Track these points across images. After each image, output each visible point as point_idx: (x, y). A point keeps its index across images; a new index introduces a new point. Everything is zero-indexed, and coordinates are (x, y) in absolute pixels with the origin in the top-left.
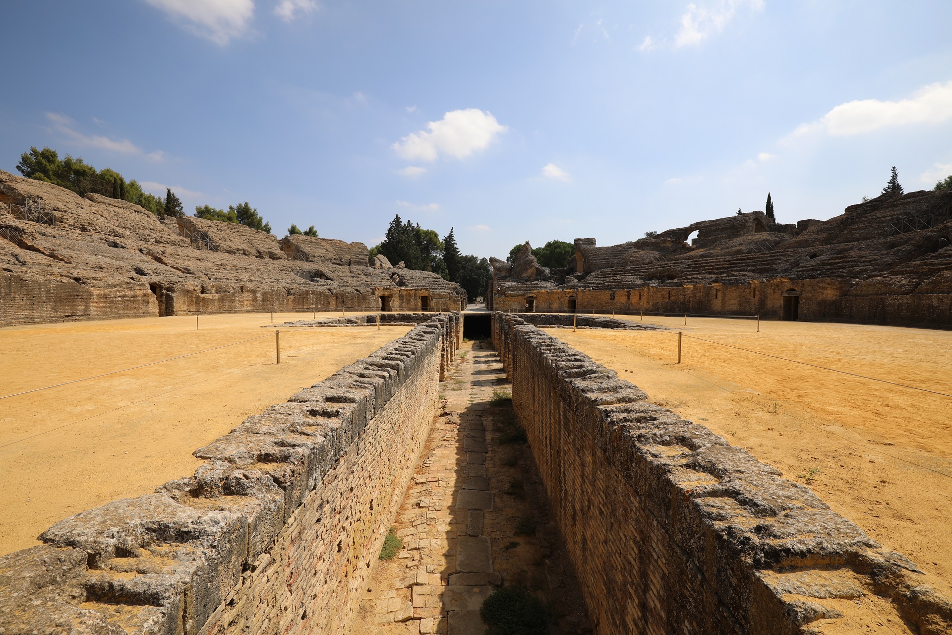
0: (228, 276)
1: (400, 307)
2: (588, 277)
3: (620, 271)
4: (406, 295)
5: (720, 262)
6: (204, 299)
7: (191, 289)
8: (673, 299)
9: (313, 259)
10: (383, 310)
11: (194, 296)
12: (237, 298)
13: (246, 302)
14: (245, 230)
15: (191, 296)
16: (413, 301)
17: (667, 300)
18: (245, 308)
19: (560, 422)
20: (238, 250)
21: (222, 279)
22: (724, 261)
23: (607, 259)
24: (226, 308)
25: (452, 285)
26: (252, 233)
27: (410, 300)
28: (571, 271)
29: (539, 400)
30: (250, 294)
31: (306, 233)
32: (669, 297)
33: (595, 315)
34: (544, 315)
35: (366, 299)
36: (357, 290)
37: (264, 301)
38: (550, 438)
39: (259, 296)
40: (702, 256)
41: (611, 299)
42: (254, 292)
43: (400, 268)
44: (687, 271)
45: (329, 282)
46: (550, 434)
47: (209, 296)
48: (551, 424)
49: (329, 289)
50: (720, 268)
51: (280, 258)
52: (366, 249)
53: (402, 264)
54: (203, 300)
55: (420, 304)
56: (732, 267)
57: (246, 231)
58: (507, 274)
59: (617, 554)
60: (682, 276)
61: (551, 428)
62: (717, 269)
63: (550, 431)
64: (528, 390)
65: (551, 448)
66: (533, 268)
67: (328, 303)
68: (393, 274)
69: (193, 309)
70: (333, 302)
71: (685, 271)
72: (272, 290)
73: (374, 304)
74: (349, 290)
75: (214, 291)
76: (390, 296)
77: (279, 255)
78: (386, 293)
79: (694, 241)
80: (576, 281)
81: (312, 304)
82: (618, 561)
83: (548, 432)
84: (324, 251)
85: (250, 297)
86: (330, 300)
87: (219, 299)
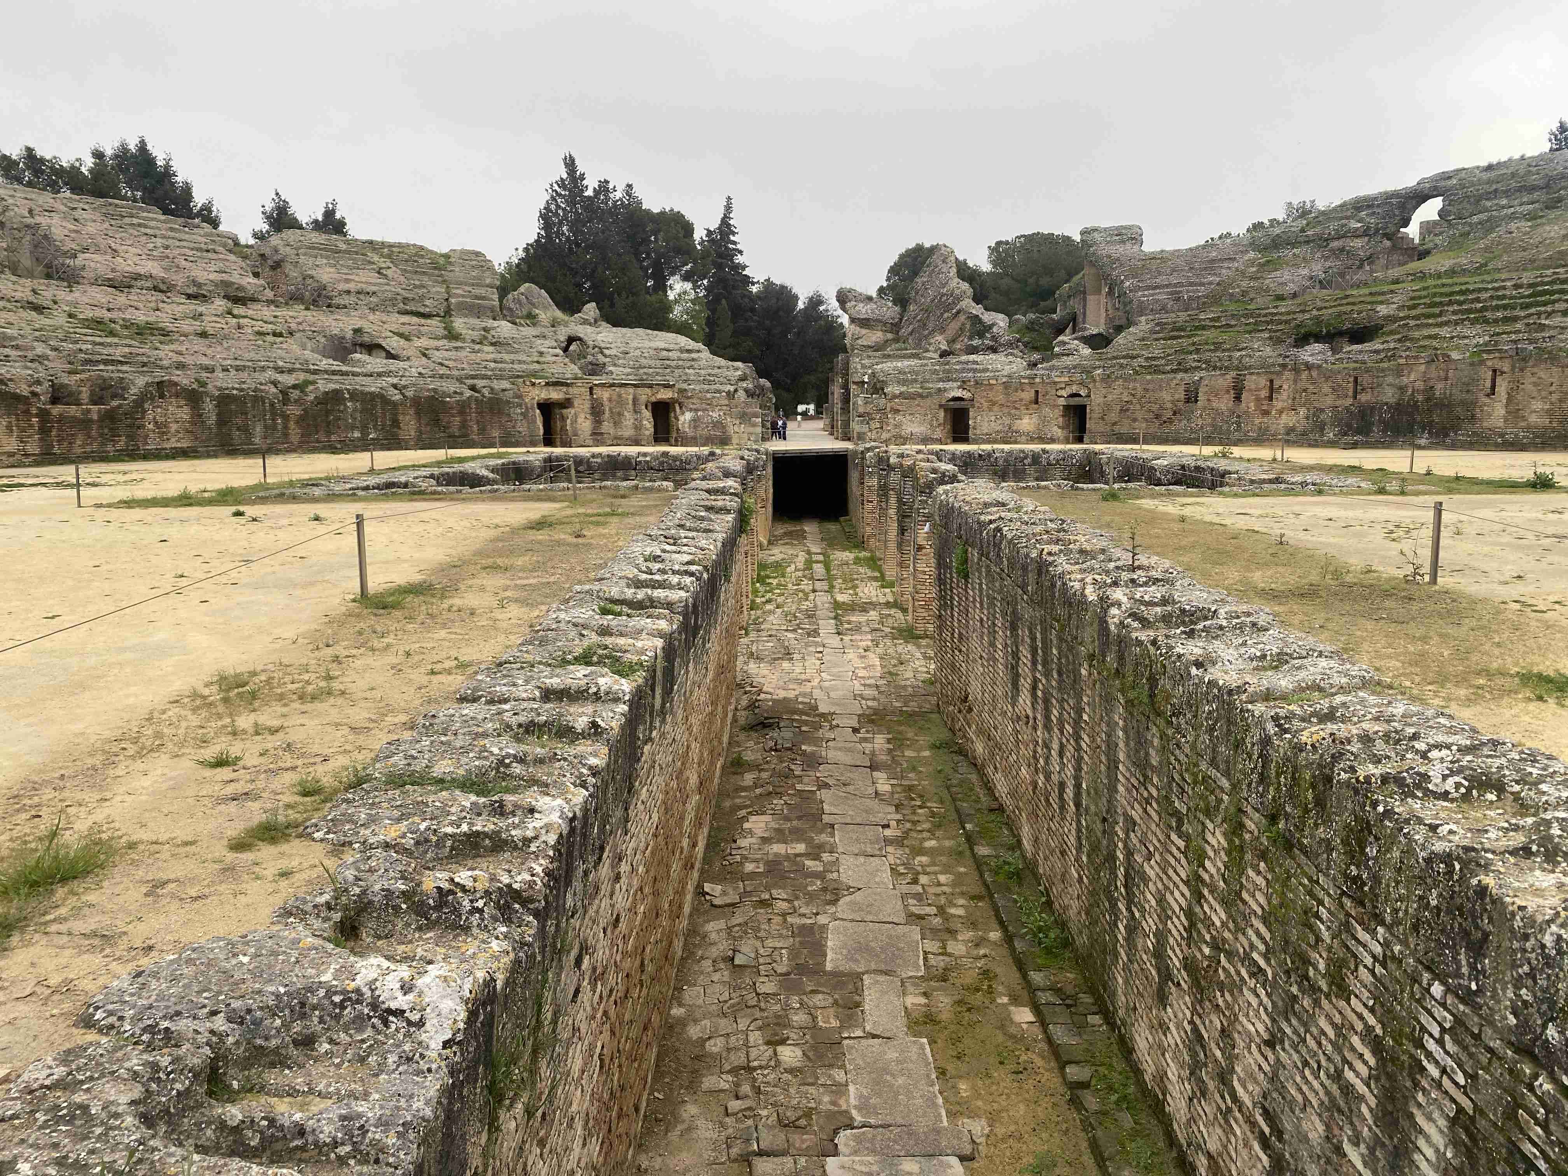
0: (118, 353)
1: (593, 434)
2: (1120, 340)
3: (1212, 320)
4: (610, 400)
5: (1504, 288)
6: (61, 419)
7: (25, 393)
8: (1364, 398)
9: (345, 300)
10: (548, 441)
11: (34, 411)
12: (150, 415)
13: (174, 427)
14: (153, 219)
15: (27, 412)
16: (629, 419)
17: (1350, 401)
18: (173, 443)
19: (1111, 747)
20: (138, 277)
21: (106, 362)
22: (1516, 286)
23: (1175, 285)
24: (122, 443)
25: (737, 369)
26: (172, 229)
27: (620, 414)
28: (1072, 322)
29: (1034, 688)
30: (183, 402)
31: (317, 226)
32: (1355, 393)
33: (1145, 447)
34: (1003, 451)
35: (500, 412)
36: (473, 388)
37: (222, 421)
38: (1078, 786)
39: (209, 407)
40: (1452, 272)
41: (1188, 401)
42: (193, 397)
43: (585, 322)
44: (1408, 317)
45: (394, 365)
46: (1077, 779)
47: (73, 410)
48: (1078, 749)
49: (395, 386)
50: (1505, 307)
51: (254, 300)
52: (491, 269)
53: (591, 309)
54: (59, 422)
55: (648, 425)
56: (1538, 304)
57: (153, 224)
58: (890, 336)
59: (1307, 1072)
60: (1392, 333)
61: (1079, 760)
62: (1497, 308)
63: (1078, 769)
64: (995, 660)
65: (1078, 814)
66: (962, 317)
67: (396, 423)
68: (571, 340)
69: (33, 447)
70: (409, 425)
71: (1402, 319)
72: (241, 390)
73: (522, 427)
74: (450, 386)
75: (85, 396)
76: (567, 403)
77: (251, 290)
78: (555, 395)
79: (1427, 228)
80: (1086, 351)
81: (353, 428)
82: (1311, 1088)
83: (1070, 771)
84: (373, 277)
85: (184, 413)
86: (401, 418)
87: (101, 419)
